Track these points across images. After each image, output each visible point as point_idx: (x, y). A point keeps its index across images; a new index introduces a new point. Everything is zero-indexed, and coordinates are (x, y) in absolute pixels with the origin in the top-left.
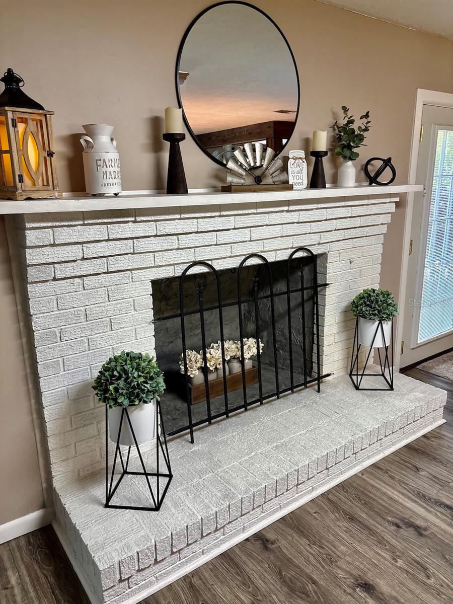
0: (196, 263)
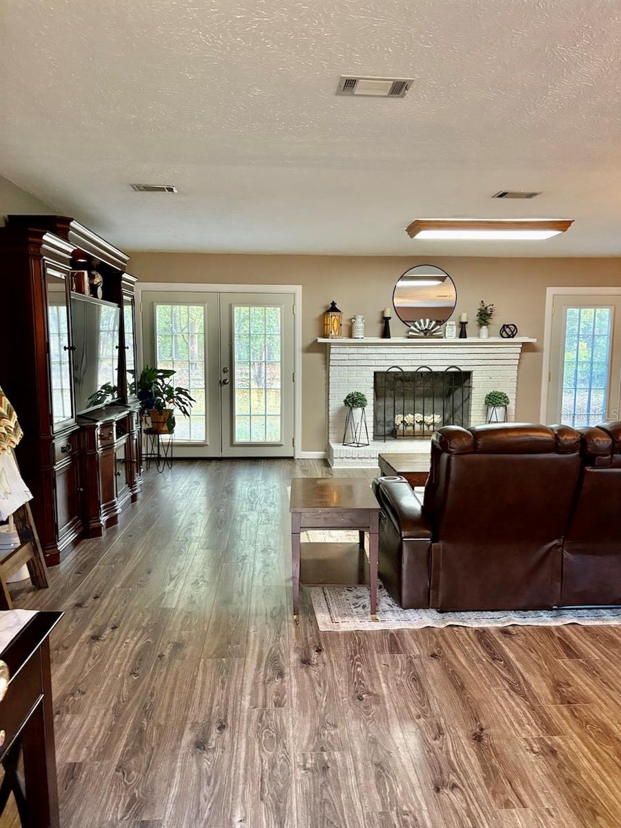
0: (394, 367)
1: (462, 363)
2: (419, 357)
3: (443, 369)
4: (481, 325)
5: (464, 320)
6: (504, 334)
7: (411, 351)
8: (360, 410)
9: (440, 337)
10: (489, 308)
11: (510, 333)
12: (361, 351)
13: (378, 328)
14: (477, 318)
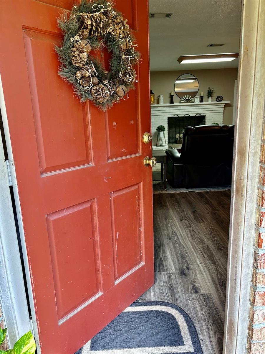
0: (175, 115)
1: (201, 112)
2: (185, 110)
3: (194, 115)
4: (208, 97)
5: (202, 95)
6: (218, 100)
7: (182, 108)
8: (162, 132)
9: (193, 102)
10: (212, 90)
11: (220, 100)
12: (163, 109)
13: (169, 100)
14: (207, 94)
